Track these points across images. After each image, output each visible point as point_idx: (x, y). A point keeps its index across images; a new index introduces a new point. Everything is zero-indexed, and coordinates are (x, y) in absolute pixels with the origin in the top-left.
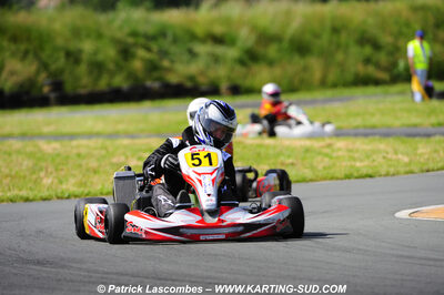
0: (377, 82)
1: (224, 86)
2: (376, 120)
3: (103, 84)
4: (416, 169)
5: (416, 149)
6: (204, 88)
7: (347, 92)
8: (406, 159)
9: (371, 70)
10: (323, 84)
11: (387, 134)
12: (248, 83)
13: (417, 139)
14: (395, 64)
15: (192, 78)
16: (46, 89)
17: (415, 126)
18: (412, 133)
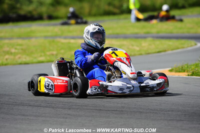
0: (114, 14)
2: (118, 31)
4: (143, 53)
5: (141, 44)
8: (138, 49)
9: (111, 9)
10: (90, 15)
11: (126, 37)
12: (55, 14)
13: (140, 40)
14: (122, 6)
15: (30, 12)
18: (137, 37)
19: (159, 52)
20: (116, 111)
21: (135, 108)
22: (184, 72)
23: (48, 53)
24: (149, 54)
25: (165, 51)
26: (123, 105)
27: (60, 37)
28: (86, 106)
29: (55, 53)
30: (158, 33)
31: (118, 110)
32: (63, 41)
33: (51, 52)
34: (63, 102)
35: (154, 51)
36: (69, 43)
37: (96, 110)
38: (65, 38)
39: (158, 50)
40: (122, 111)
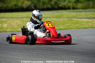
1: (71, 7)
3: (45, 7)
6: (67, 8)
16: (33, 8)
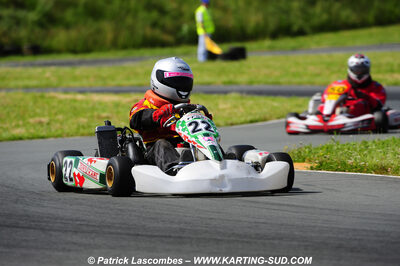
0: (163, 45)
5: (217, 105)
7: (137, 53)
9: (157, 33)
10: (115, 45)
12: (46, 43)
13: (215, 96)
14: (179, 28)
17: (209, 84)
18: (208, 91)
19: (252, 122)
20: (170, 237)
21: (206, 232)
22: (304, 161)
23: (32, 120)
24: (232, 124)
25: (265, 120)
26: (182, 226)
27: (55, 89)
28: (109, 227)
29: (45, 120)
30: (251, 83)
31: (173, 235)
32: (62, 96)
33: (37, 119)
34: (62, 219)
35: (243, 119)
36: (75, 101)
37: (128, 234)
38: (66, 91)
39: (250, 118)
40: (180, 237)
